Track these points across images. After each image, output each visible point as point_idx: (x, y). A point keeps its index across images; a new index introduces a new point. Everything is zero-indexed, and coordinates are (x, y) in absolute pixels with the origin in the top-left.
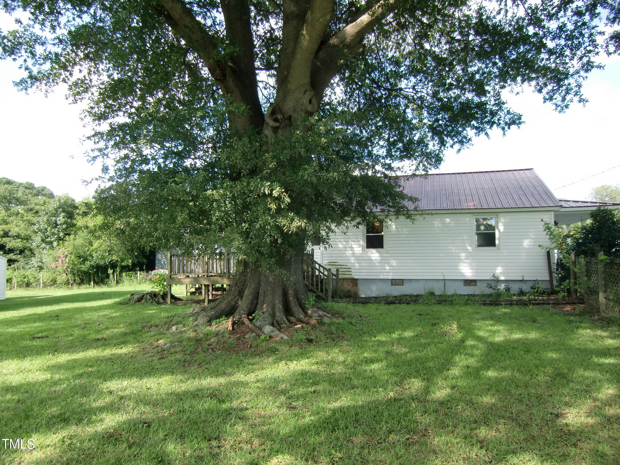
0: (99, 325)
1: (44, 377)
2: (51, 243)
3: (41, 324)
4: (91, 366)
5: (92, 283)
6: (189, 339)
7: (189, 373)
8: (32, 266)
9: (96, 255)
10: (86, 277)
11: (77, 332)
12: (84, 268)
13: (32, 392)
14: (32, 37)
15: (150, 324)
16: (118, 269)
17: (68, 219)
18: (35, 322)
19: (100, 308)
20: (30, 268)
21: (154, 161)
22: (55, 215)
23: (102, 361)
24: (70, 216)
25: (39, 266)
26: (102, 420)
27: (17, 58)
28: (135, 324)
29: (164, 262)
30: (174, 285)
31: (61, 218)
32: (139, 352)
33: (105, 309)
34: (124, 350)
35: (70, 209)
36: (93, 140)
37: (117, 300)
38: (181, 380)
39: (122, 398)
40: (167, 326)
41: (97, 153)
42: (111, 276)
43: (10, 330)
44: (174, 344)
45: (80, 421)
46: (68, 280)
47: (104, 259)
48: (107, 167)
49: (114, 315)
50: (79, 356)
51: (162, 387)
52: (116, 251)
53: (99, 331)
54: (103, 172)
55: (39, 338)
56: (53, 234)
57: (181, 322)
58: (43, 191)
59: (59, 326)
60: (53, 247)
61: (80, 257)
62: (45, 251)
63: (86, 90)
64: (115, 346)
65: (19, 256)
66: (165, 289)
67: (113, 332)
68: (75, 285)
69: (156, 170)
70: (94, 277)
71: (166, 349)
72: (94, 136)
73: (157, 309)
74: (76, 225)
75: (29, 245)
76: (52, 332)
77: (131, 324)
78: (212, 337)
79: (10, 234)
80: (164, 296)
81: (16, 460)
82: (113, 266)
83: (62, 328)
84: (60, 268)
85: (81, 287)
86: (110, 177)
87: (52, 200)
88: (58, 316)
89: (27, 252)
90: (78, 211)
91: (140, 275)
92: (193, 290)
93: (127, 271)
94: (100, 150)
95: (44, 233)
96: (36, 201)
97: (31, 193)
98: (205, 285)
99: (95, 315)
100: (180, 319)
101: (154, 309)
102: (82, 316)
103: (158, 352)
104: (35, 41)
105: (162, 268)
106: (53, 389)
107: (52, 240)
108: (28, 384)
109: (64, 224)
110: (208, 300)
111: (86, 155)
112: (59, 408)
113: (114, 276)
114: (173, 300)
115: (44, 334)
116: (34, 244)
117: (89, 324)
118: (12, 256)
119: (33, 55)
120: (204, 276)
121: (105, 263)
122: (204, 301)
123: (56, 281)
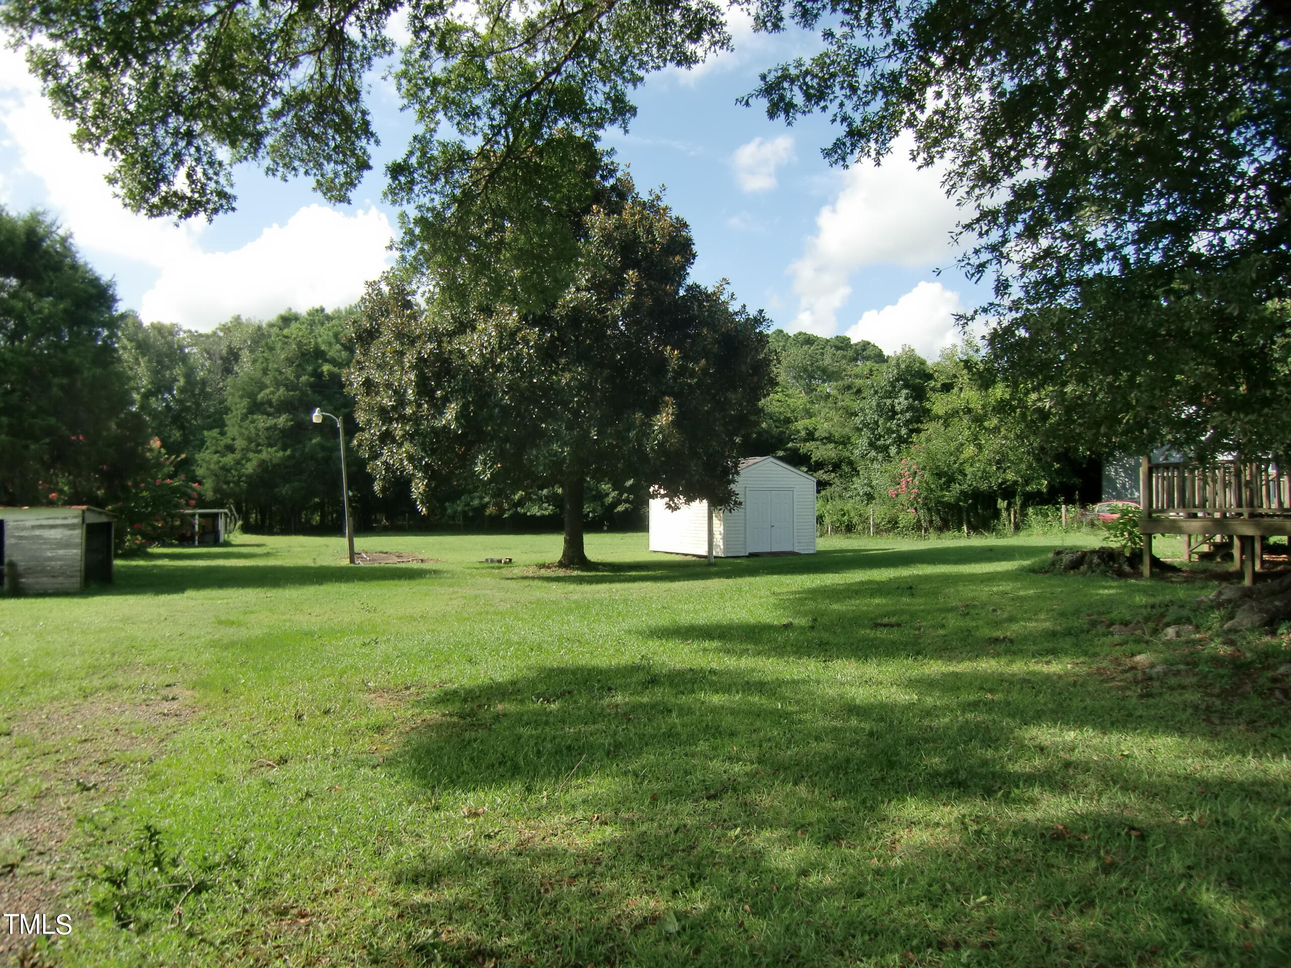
0: (994, 610)
1: (907, 697)
2: (886, 448)
3: (884, 601)
4: (991, 691)
5: (965, 528)
6: (1216, 661)
7: (1226, 739)
8: (855, 492)
9: (971, 469)
10: (952, 516)
11: (953, 622)
12: (949, 496)
13: (892, 722)
14: (850, 56)
15: (1109, 616)
16: (1018, 501)
17: (914, 400)
18: (872, 595)
19: (989, 578)
20: (851, 497)
21: (1111, 254)
22: (891, 394)
23: (1011, 683)
24: (919, 393)
25: (866, 494)
26: (1032, 801)
27: (828, 104)
28: (1073, 614)
29: (1124, 485)
30: (1159, 536)
31: (902, 399)
32: (1089, 675)
33: (1001, 580)
34: (1055, 667)
35: (918, 381)
36: (978, 230)
37: (1026, 563)
38: (1206, 752)
39: (1067, 765)
40: (1151, 625)
41: (985, 256)
42: (1004, 514)
43: (836, 606)
44: (1174, 668)
45: (988, 793)
46: (919, 521)
47: (987, 478)
48: (1007, 280)
49: (1022, 593)
50: (964, 667)
51: (1160, 759)
52: (1012, 462)
53: (997, 624)
54: (997, 294)
55: (885, 625)
56: (889, 431)
57: (1189, 621)
58: (864, 350)
59: (917, 608)
60: (889, 456)
61: (939, 475)
62: (876, 466)
63: (949, 132)
64: (1034, 656)
65: (833, 475)
66: (1135, 543)
67: (1025, 627)
68: (931, 530)
69: (1116, 273)
70: (968, 515)
71: (1154, 675)
72: (978, 220)
73: (1119, 587)
74: (929, 411)
75: (848, 454)
76: (905, 617)
77: (1062, 614)
78: (1281, 663)
79: (817, 435)
80: (1135, 558)
81: (886, 834)
82: (1008, 492)
83: (923, 611)
84: (903, 498)
85: (943, 535)
86: (1013, 302)
87: (884, 367)
88: (911, 588)
89: (846, 468)
90: (932, 383)
91: (1067, 512)
92: (1205, 548)
93: (1038, 504)
94: (993, 248)
95: (873, 430)
96: (857, 370)
97: (844, 357)
98: (1242, 538)
99: (983, 592)
100: (1185, 612)
101: (1111, 587)
102: (958, 591)
103: (1136, 682)
104: (857, 61)
105: (1119, 497)
106: (926, 722)
107: (888, 442)
108: (882, 706)
109: (907, 411)
110: (1254, 573)
111: (963, 264)
112: (945, 759)
113: (1009, 515)
114: (1156, 570)
115: (893, 620)
116: (857, 452)
117: (975, 606)
118: (821, 475)
119: (854, 89)
120: (1240, 514)
121: (990, 487)
122: (1240, 575)
123: (896, 523)
